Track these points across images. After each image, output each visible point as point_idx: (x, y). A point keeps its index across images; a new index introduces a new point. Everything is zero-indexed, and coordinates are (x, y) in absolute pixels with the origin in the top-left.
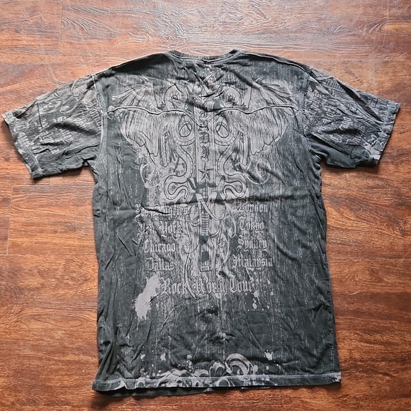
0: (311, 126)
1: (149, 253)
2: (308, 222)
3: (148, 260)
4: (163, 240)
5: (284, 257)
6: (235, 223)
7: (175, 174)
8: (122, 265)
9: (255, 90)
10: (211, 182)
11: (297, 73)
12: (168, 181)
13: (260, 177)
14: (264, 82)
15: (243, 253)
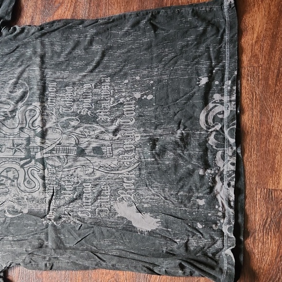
1: (91, 212)
2: (67, 39)
3: (99, 214)
4: (80, 197)
5: (101, 65)
6: (66, 118)
7: (16, 181)
8: (102, 242)
10: (25, 142)
12: (23, 188)
13: (22, 90)
15: (96, 109)
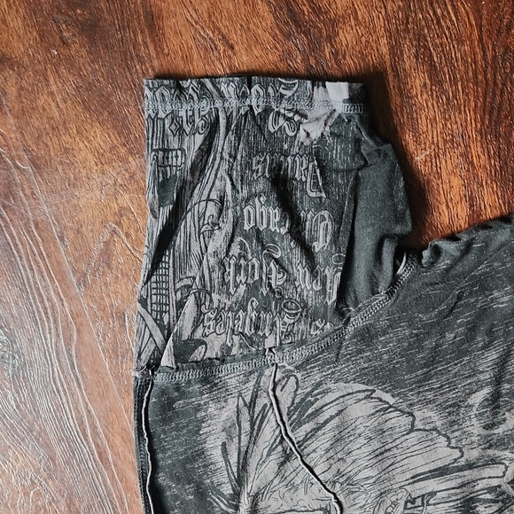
0: (309, 314)
9: (261, 505)
11: (167, 406)
14: (227, 490)
